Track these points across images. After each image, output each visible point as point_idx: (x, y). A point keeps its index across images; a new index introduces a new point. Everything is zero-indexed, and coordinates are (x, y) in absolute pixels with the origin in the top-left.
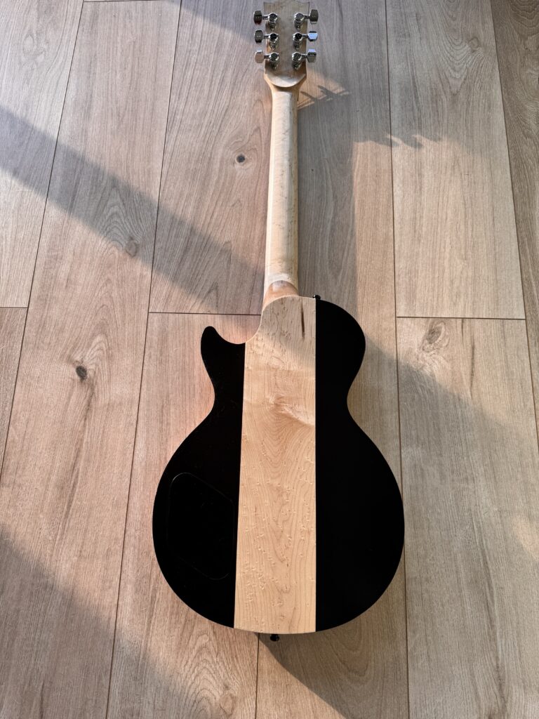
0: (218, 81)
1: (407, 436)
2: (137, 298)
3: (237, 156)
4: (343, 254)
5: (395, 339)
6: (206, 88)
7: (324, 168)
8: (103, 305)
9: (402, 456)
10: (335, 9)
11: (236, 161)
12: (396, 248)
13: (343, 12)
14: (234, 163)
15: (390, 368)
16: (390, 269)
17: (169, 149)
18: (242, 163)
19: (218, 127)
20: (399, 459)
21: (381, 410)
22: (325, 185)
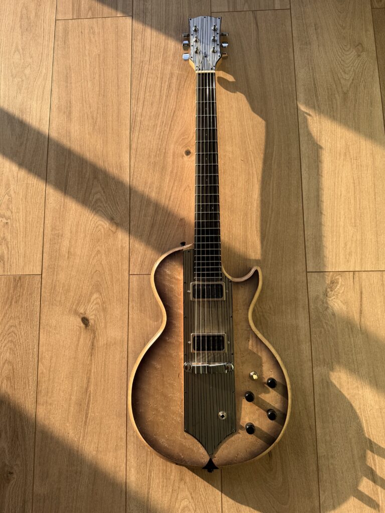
0: (166, 87)
1: (317, 360)
2: (120, 264)
3: (185, 150)
4: (266, 225)
5: (306, 288)
6: (157, 93)
7: (250, 158)
8: (96, 271)
9: (314, 373)
10: (252, 21)
11: (184, 155)
12: (305, 220)
13: (259, 24)
14: (183, 156)
15: (304, 310)
16: (301, 236)
17: (134, 146)
18: (189, 156)
19: (169, 127)
20: (311, 376)
21: (298, 341)
22: (251, 172)
